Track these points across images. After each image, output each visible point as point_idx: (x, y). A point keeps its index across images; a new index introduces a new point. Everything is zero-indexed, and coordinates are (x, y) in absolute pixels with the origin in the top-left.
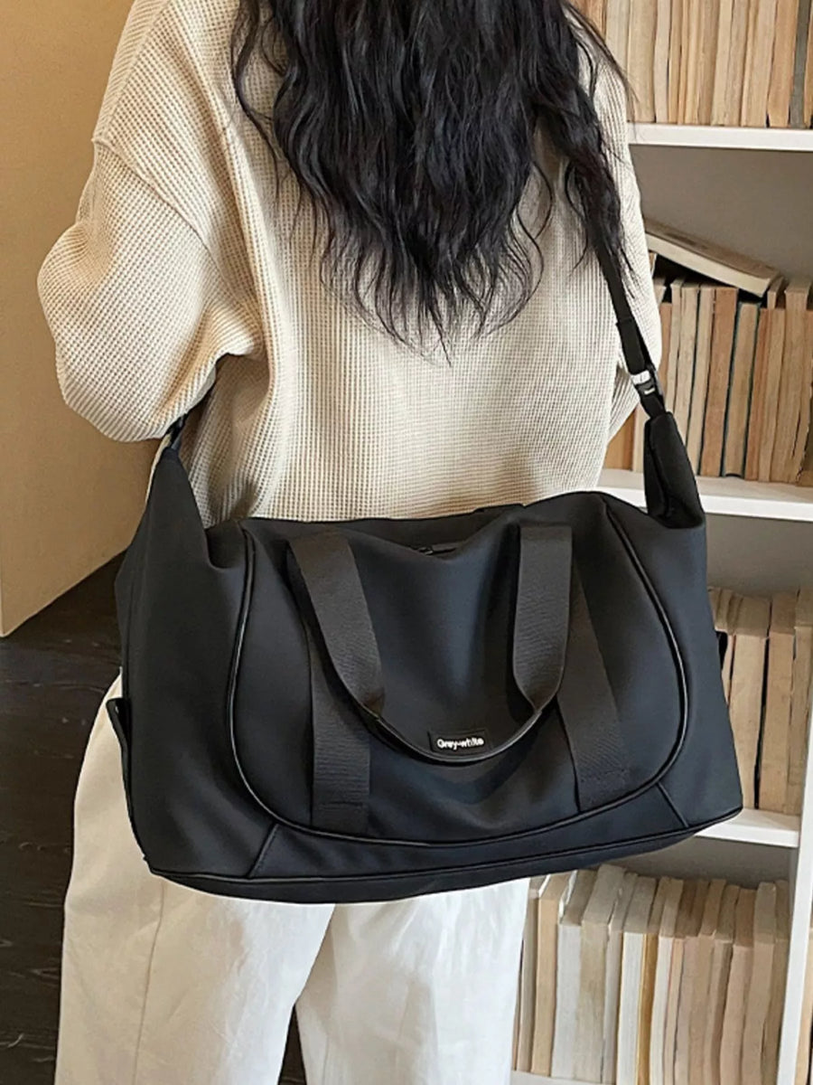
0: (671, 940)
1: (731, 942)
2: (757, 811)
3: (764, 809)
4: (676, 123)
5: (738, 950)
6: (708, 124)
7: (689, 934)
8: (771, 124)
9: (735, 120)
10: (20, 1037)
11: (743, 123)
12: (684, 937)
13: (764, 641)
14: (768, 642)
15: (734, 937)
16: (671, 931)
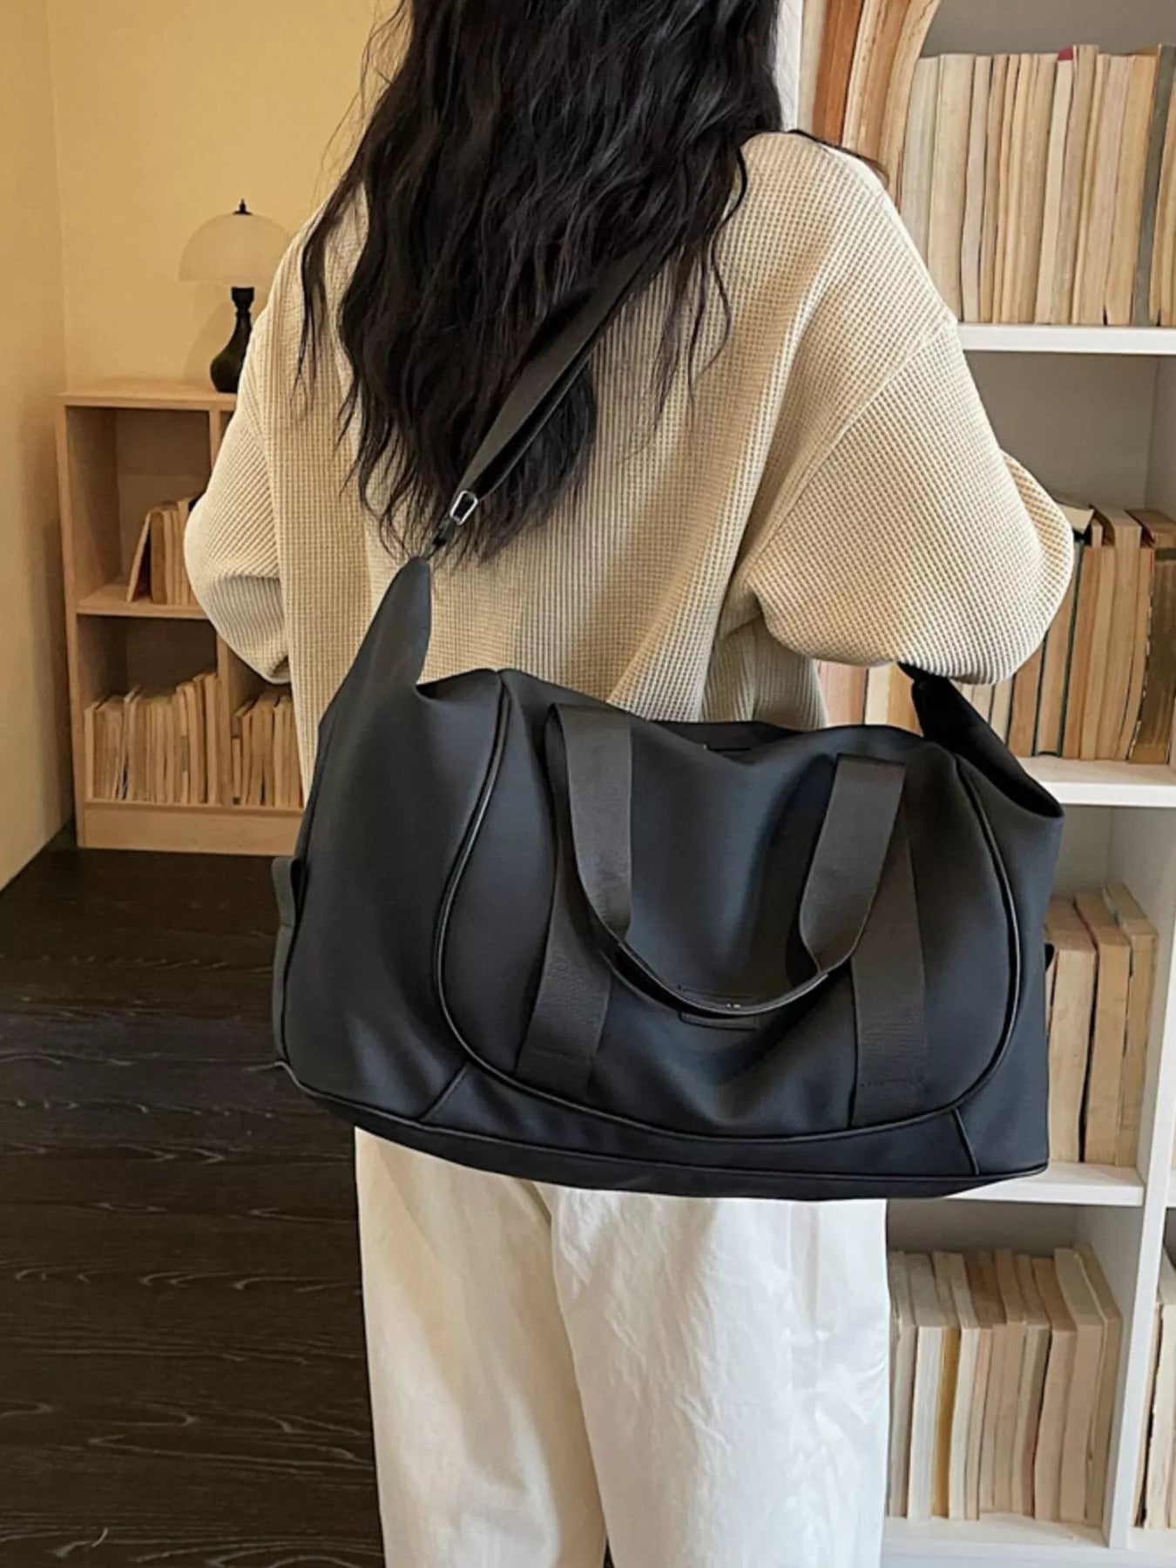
0: (977, 1331)
1: (1046, 1326)
2: (1083, 1165)
3: (1092, 1162)
4: (990, 321)
5: (1059, 1336)
6: (1031, 321)
7: (996, 1322)
8: (1109, 322)
9: (1064, 316)
10: (105, 1533)
11: (1075, 320)
12: (990, 1327)
13: (1093, 955)
14: (1098, 958)
15: (1049, 1320)
16: (974, 1321)
